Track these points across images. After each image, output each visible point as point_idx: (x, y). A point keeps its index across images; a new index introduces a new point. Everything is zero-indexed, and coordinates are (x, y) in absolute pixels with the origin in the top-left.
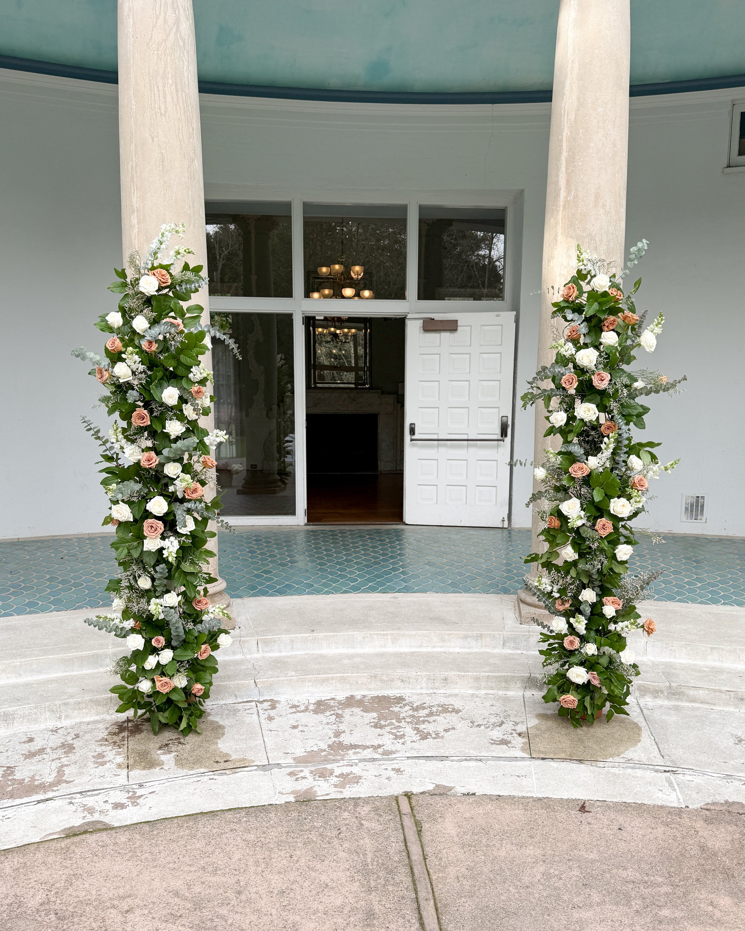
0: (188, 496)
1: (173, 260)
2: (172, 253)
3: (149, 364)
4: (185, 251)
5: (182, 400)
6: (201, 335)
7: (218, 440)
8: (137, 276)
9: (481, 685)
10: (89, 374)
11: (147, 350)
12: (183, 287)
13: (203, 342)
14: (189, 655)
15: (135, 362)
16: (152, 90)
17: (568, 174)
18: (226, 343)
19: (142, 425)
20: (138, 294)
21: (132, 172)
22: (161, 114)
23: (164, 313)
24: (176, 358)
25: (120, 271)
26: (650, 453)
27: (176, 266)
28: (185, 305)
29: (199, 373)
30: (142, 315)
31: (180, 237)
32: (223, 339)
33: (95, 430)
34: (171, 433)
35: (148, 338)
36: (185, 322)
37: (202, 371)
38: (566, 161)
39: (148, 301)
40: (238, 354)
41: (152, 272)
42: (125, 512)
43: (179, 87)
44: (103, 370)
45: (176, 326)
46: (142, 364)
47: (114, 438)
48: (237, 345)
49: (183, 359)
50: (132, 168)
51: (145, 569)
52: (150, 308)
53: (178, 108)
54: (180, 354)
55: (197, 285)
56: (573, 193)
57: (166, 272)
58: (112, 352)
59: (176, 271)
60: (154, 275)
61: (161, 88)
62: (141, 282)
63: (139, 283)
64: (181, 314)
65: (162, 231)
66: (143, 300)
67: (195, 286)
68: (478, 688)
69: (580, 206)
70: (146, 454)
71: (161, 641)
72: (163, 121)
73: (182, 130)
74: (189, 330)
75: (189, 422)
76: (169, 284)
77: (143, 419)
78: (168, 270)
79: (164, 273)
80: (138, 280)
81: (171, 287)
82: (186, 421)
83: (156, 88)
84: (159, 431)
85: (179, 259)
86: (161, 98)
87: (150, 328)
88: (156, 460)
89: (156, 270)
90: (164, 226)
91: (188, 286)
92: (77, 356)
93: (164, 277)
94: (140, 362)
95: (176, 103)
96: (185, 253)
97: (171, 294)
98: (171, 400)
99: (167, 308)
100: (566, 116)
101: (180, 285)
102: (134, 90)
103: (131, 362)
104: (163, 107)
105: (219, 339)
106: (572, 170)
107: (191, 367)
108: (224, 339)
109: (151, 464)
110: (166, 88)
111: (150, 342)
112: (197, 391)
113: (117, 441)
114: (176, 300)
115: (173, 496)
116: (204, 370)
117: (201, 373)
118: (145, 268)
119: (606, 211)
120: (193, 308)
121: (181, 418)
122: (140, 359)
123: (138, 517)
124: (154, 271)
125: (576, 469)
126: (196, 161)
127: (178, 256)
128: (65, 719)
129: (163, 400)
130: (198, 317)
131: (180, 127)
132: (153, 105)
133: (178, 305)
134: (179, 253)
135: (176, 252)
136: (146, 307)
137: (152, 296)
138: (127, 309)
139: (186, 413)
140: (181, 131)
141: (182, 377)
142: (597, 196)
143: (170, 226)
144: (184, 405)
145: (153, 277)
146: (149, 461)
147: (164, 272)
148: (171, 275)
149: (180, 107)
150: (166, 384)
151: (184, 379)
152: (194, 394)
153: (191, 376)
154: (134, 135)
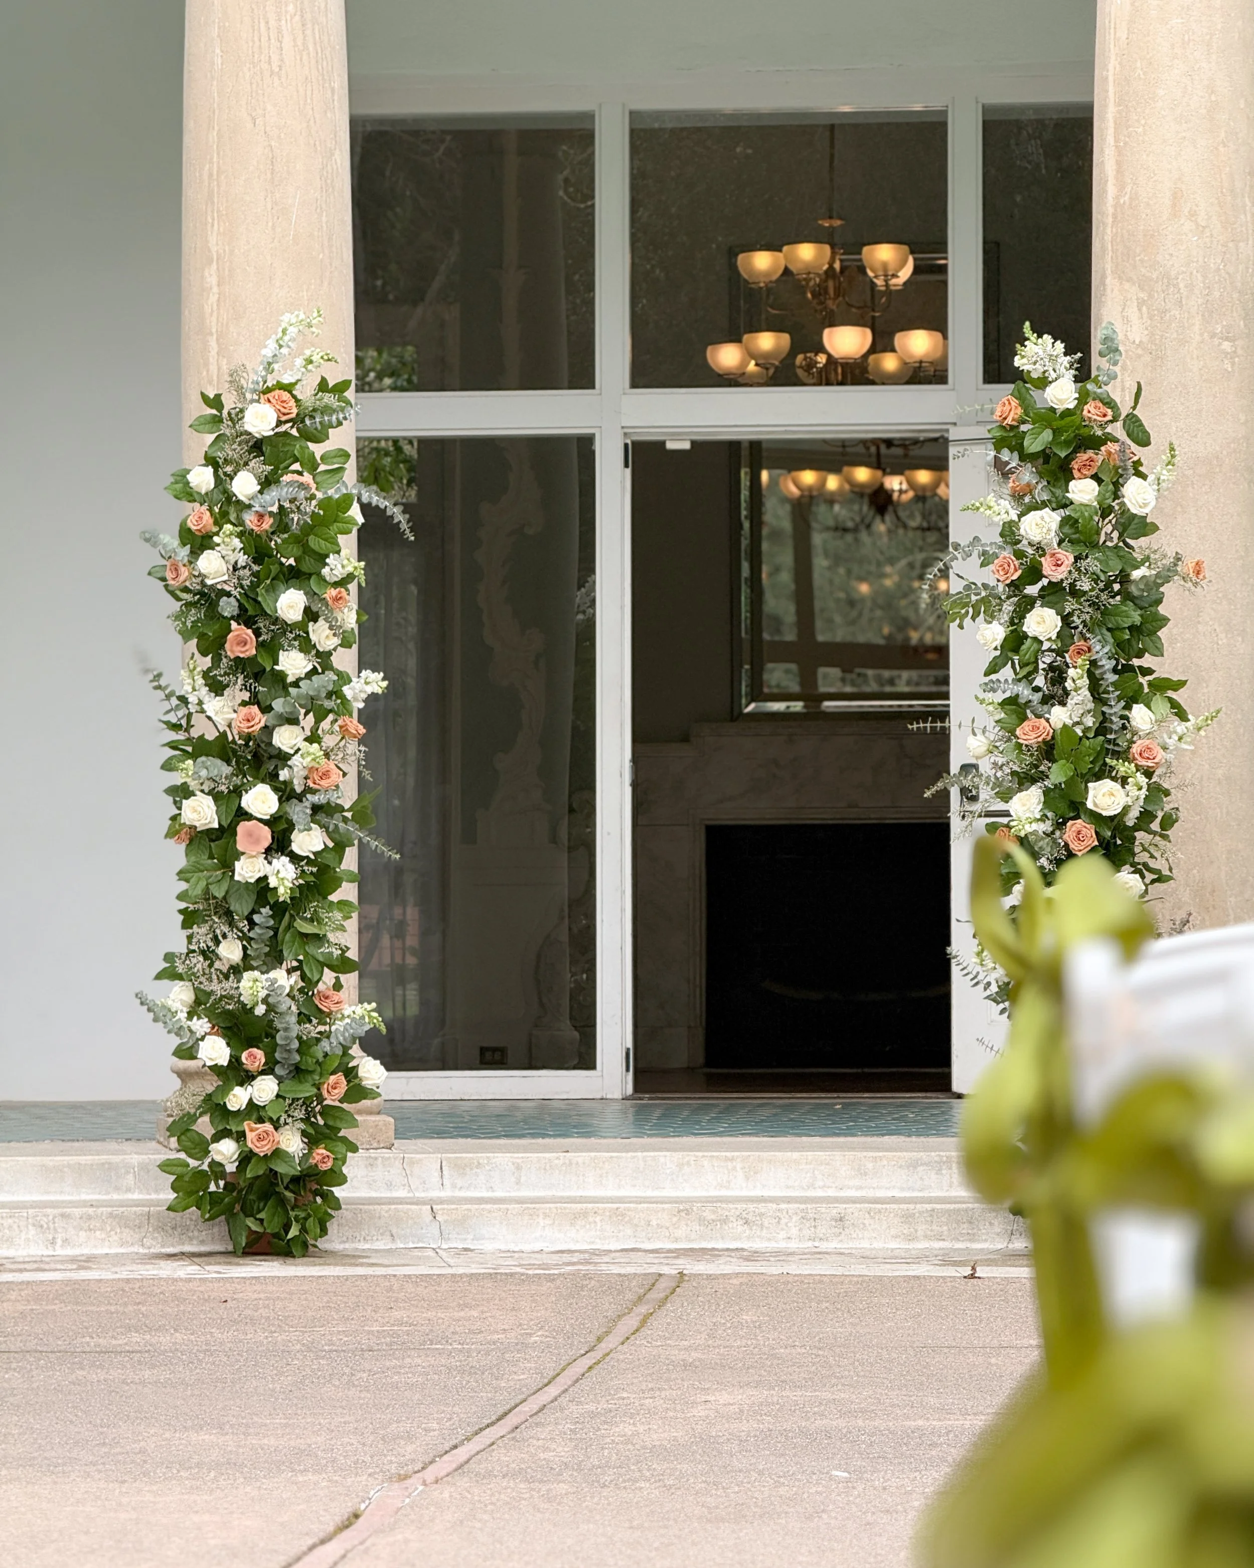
0: (315, 783)
1: (300, 374)
2: (299, 362)
3: (256, 552)
4: (322, 358)
5: (311, 615)
6: (345, 502)
7: (369, 689)
8: (240, 406)
9: (916, 1231)
10: (149, 574)
11: (254, 528)
12: (318, 420)
13: (350, 513)
14: (306, 1090)
15: (234, 550)
16: (256, 27)
17: (1119, 151)
18: (389, 513)
19: (242, 656)
20: (242, 434)
21: (209, 184)
22: (272, 73)
23: (282, 466)
24: (300, 541)
25: (212, 396)
26: (1170, 700)
27: (304, 382)
28: (317, 449)
29: (339, 566)
30: (248, 470)
31: (313, 333)
32: (382, 507)
33: (155, 673)
34: (289, 672)
35: (257, 508)
36: (318, 479)
37: (345, 562)
38: (1115, 123)
39: (257, 446)
40: (408, 531)
41: (266, 396)
42: (206, 809)
43: (308, 16)
44: (180, 564)
45: (302, 486)
46: (244, 554)
47: (189, 684)
48: (407, 516)
49: (314, 542)
50: (211, 175)
51: (231, 924)
52: (262, 458)
53: (305, 57)
54: (308, 535)
55: (341, 416)
56: (1128, 189)
57: (289, 395)
58: (197, 533)
59: (306, 392)
60: (269, 401)
61: (272, 23)
62: (247, 414)
63: (243, 417)
64: (311, 465)
65: (284, 325)
66: (250, 444)
67: (338, 419)
68: (911, 1238)
69: (1144, 216)
70: (244, 710)
71: (258, 1057)
72: (275, 85)
73: (312, 99)
74: (326, 493)
75: (319, 654)
76: (293, 416)
77: (245, 644)
78: (290, 392)
79: (284, 398)
80: (242, 411)
81: (297, 421)
82: (314, 652)
83: (263, 25)
84: (268, 669)
85: (310, 371)
86: (273, 41)
87: (261, 492)
88: (261, 720)
89: (272, 394)
90: (286, 318)
91: (326, 418)
92: (147, 540)
93: (285, 405)
94: (241, 549)
95: (301, 48)
96: (322, 361)
97: (294, 432)
98: (292, 611)
99: (289, 455)
100: (1112, 31)
101: (312, 417)
102: (219, 28)
103: (227, 550)
104: (275, 58)
105: (377, 506)
106: (1126, 143)
107: (327, 556)
108: (386, 507)
109: (253, 726)
110: (283, 22)
111: (261, 516)
112: (336, 596)
113: (194, 689)
114: (303, 442)
115: (286, 787)
116: (348, 559)
117: (343, 567)
118: (254, 391)
119: (1197, 224)
120: (333, 454)
121: (306, 646)
122: (242, 546)
123: (225, 824)
124: (268, 395)
125: (1027, 729)
126: (337, 152)
127: (310, 367)
128: (62, 1246)
129: (279, 611)
130: (340, 470)
131: (309, 93)
132: (256, 56)
133: (306, 451)
134: (311, 362)
135: (306, 360)
136: (255, 457)
137: (265, 437)
138: (221, 461)
139: (313, 637)
140: (309, 101)
141: (310, 575)
142: (1176, 197)
143: (297, 316)
144: (311, 624)
145: (268, 405)
146: (248, 721)
147: (286, 396)
148: (297, 401)
149: (309, 54)
150: (282, 587)
151: (313, 577)
152: (330, 602)
153: (325, 571)
154: (217, 112)
